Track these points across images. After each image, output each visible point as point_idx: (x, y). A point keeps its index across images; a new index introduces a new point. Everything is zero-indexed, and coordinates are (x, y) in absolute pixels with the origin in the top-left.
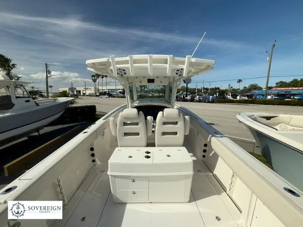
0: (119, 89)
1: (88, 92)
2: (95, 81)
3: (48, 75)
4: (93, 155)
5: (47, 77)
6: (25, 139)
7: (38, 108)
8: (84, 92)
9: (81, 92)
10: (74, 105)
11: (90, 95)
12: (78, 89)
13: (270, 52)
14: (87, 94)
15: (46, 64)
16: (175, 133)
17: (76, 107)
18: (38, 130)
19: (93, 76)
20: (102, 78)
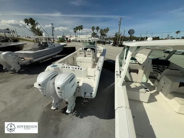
1: (72, 39)
2: (75, 32)
3: (53, 30)
4: (74, 60)
5: (53, 31)
6: (51, 58)
7: (55, 47)
8: (70, 39)
9: (68, 38)
10: (66, 47)
11: (73, 41)
12: (66, 37)
14: (71, 40)
15: (52, 24)
16: (90, 54)
17: (67, 47)
18: (55, 56)
19: (74, 29)
20: (80, 30)
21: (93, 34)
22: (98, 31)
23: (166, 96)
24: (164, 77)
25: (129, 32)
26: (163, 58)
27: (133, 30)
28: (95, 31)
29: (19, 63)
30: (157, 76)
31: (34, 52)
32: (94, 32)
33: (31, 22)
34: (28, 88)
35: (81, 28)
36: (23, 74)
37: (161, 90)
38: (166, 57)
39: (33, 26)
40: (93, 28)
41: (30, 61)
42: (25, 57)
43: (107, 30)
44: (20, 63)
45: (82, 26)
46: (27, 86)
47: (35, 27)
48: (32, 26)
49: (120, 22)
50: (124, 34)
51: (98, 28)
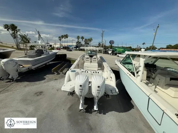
0: (74, 45)
1: (56, 46)
2: (60, 40)
8: (54, 46)
12: (51, 44)
13: (155, 30)
16: (96, 61)
18: (49, 62)
19: (60, 37)
20: (65, 38)
21: (77, 42)
22: (82, 40)
23: (162, 88)
24: (158, 75)
25: (110, 43)
26: (151, 63)
27: (113, 41)
28: (80, 40)
29: (17, 71)
30: (152, 76)
31: (33, 59)
32: (78, 41)
33: (12, 28)
34: (38, 95)
35: (66, 36)
36: (22, 82)
37: (158, 85)
38: (153, 62)
39: (15, 32)
40: (78, 38)
41: (29, 68)
42: (24, 65)
43: (90, 40)
44: (19, 71)
45: (67, 35)
46: (36, 94)
47: (17, 33)
48: (13, 32)
49: (102, 34)
50: (106, 44)
51: (83, 38)
